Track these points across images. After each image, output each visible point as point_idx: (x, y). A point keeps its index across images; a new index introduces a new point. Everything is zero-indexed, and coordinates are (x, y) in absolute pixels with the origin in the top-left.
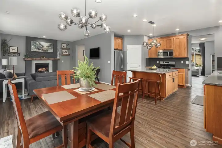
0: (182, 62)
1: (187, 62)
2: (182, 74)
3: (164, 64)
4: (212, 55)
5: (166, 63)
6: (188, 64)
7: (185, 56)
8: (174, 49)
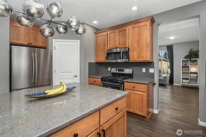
0: (144, 70)
1: (151, 70)
2: (142, 93)
3: (117, 72)
4: (181, 60)
5: (119, 70)
6: (154, 73)
7: (148, 59)
8: (130, 47)
